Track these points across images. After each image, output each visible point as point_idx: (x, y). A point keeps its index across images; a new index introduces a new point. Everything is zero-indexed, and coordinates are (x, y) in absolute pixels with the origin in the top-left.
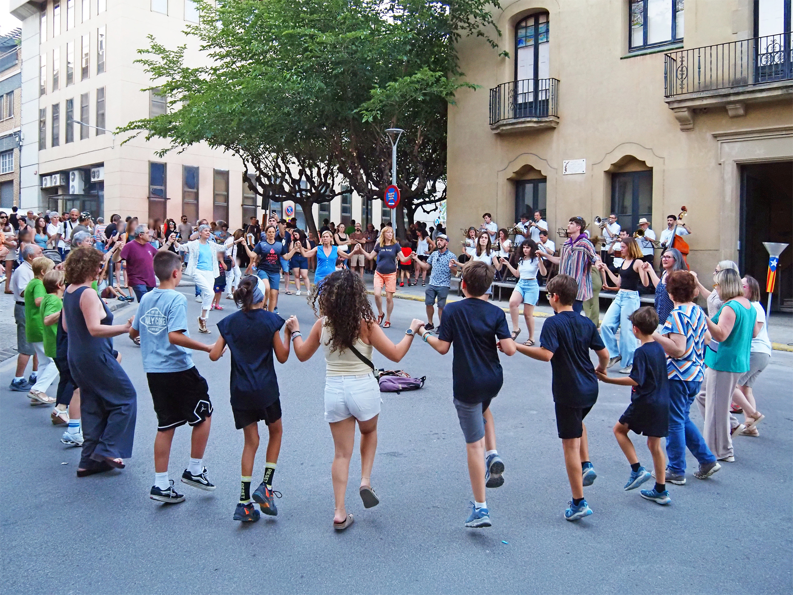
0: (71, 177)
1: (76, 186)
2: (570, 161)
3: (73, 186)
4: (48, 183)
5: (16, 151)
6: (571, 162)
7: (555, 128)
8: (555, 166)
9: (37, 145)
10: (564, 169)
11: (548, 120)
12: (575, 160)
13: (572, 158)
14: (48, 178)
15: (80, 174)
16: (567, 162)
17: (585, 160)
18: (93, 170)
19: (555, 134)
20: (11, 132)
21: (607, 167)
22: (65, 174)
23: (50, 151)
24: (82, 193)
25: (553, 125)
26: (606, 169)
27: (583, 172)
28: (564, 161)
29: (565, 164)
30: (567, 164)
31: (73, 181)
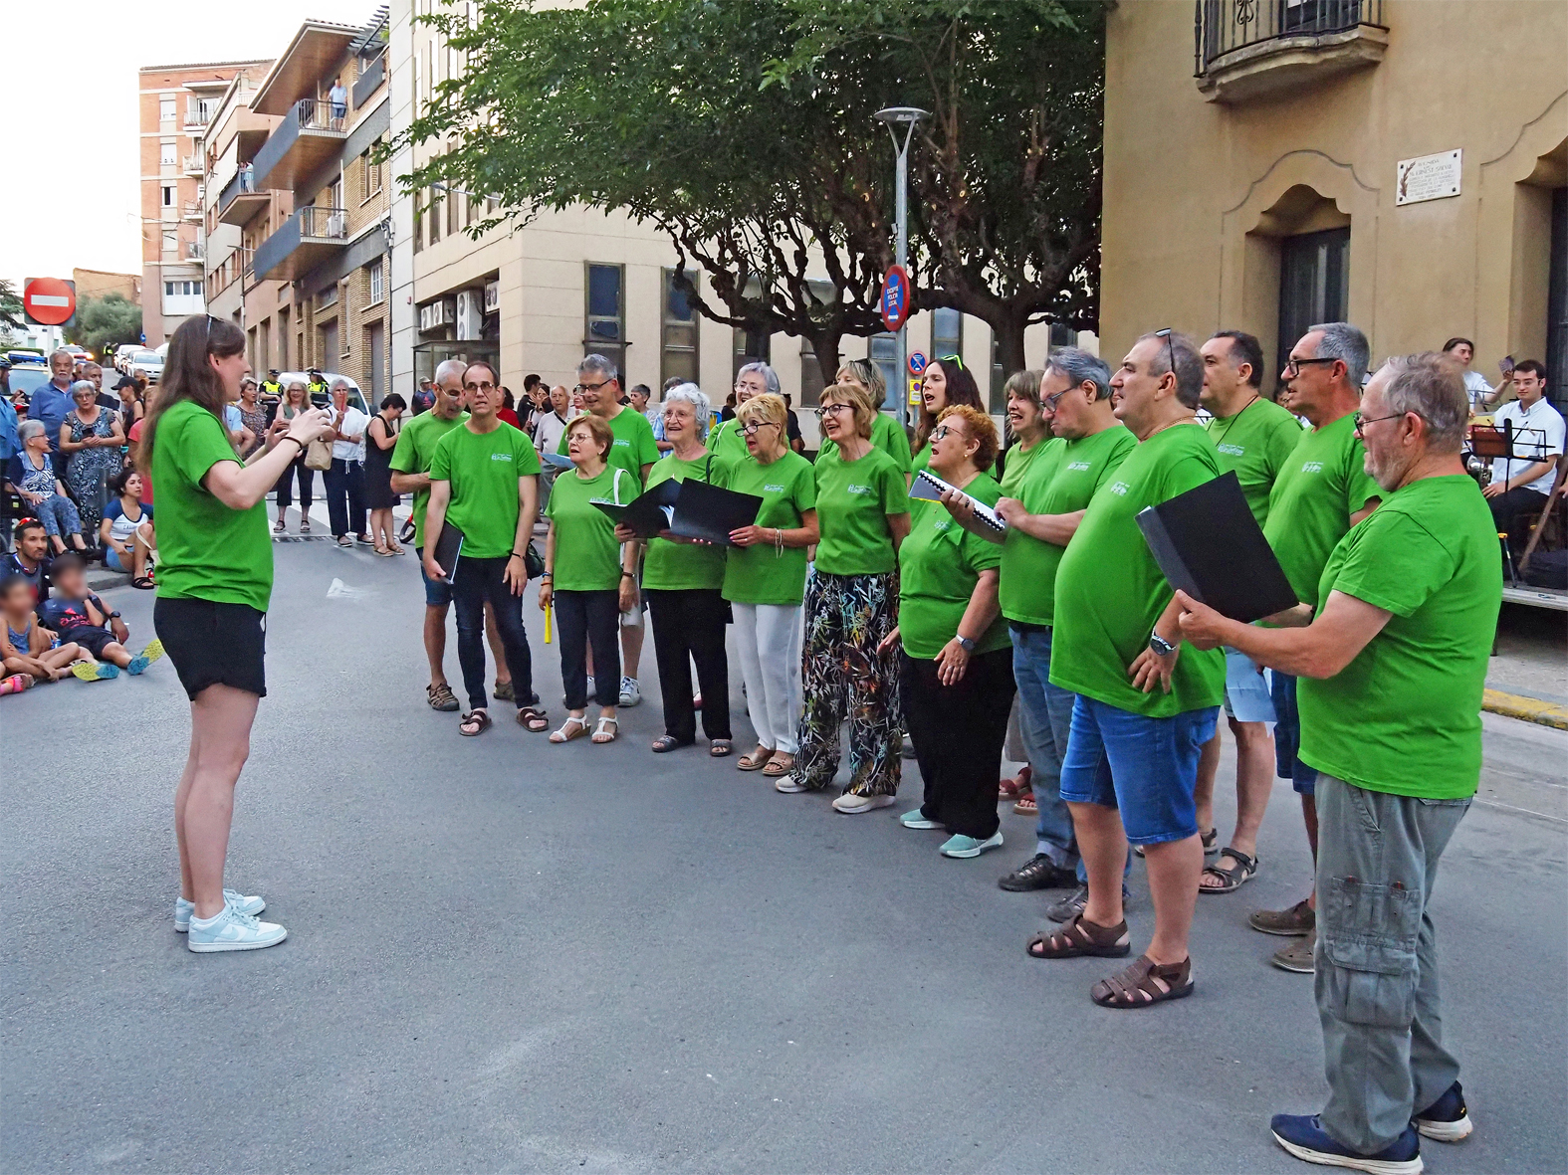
0: (459, 305)
1: (467, 326)
2: (1418, 160)
3: (462, 324)
5: (386, 258)
6: (1421, 162)
7: (1374, 64)
8: (1374, 181)
9: (410, 243)
10: (1400, 187)
11: (1347, 39)
12: (1431, 158)
13: (1425, 149)
14: (428, 309)
15: (473, 297)
16: (1407, 164)
17: (1459, 152)
18: (489, 287)
19: (1377, 82)
20: (377, 221)
21: (1528, 169)
22: (449, 297)
23: (430, 254)
24: (478, 337)
25: (1366, 53)
26: (1524, 176)
27: (1454, 190)
28: (1399, 164)
29: (1401, 173)
30: (1408, 170)
31: (462, 314)
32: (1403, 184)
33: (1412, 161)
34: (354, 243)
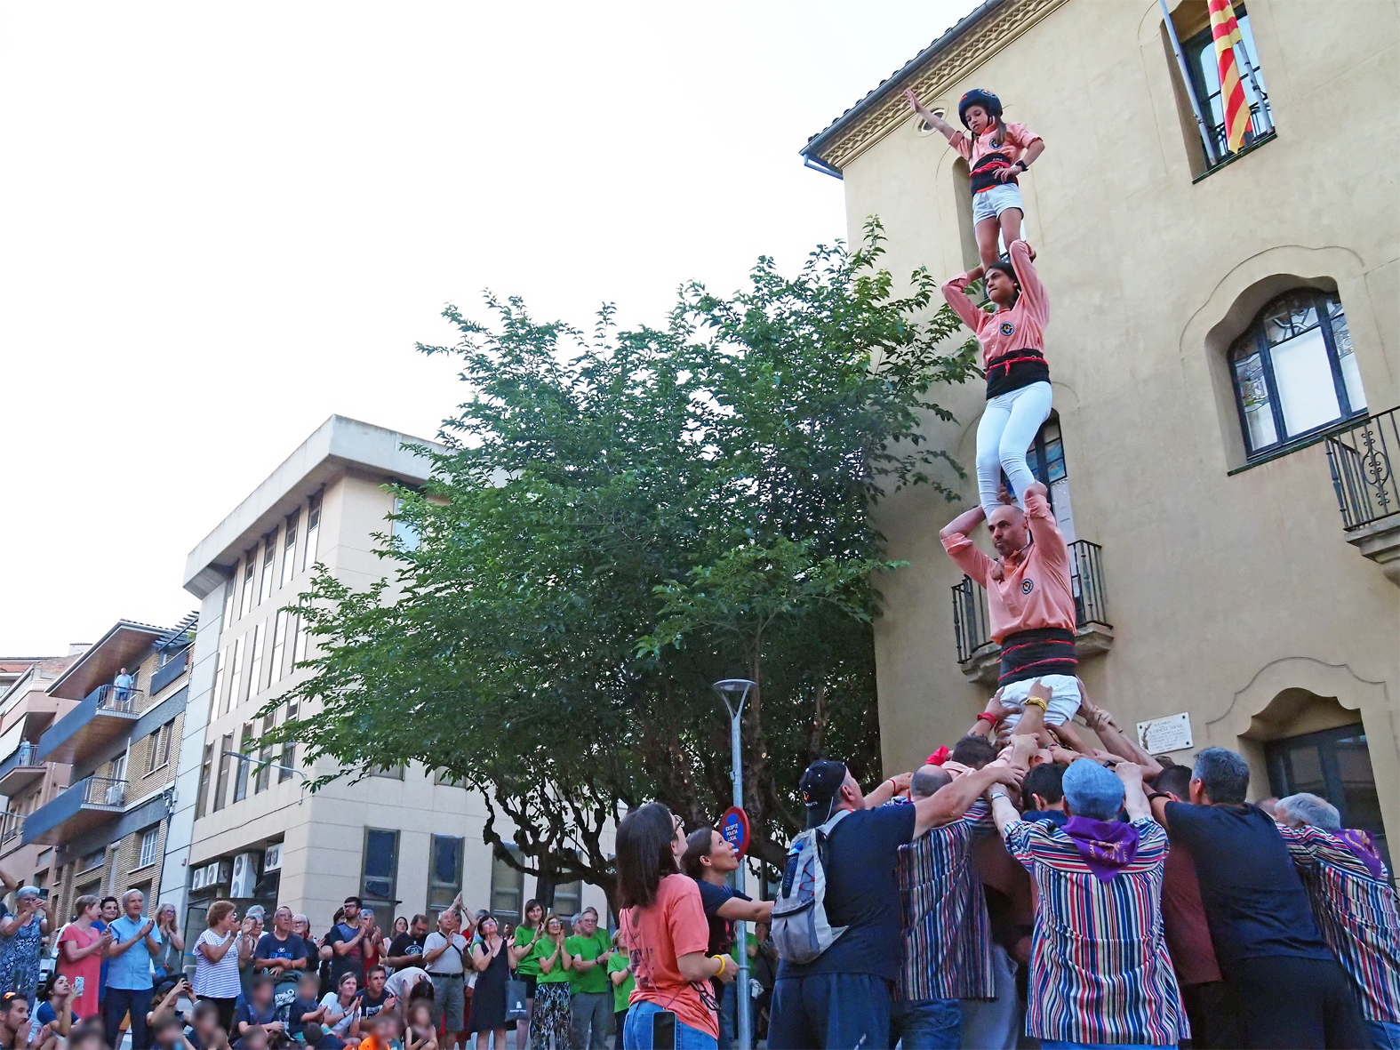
0: (236, 866)
1: (242, 883)
2: (1154, 722)
3: (237, 883)
4: (203, 880)
5: (163, 824)
6: (1156, 724)
7: (1102, 653)
9: (192, 811)
10: (1141, 743)
11: (1084, 633)
12: (1165, 719)
13: (1159, 713)
14: (202, 870)
15: (251, 859)
16: (1145, 725)
17: (1186, 714)
18: (270, 849)
19: (1109, 663)
20: (160, 791)
21: (1245, 726)
22: (227, 860)
23: (212, 820)
24: (251, 895)
25: (1099, 643)
26: (1243, 731)
27: (1188, 743)
28: (1138, 725)
29: (1141, 733)
30: (1146, 729)
31: (238, 874)
32: (1144, 741)
33: (1149, 722)
34: (131, 811)
